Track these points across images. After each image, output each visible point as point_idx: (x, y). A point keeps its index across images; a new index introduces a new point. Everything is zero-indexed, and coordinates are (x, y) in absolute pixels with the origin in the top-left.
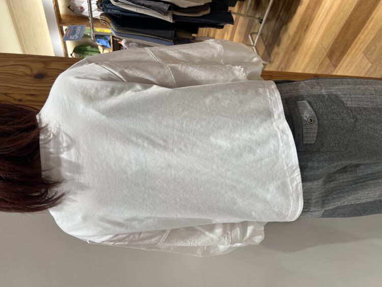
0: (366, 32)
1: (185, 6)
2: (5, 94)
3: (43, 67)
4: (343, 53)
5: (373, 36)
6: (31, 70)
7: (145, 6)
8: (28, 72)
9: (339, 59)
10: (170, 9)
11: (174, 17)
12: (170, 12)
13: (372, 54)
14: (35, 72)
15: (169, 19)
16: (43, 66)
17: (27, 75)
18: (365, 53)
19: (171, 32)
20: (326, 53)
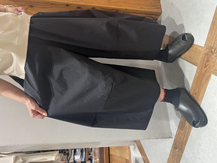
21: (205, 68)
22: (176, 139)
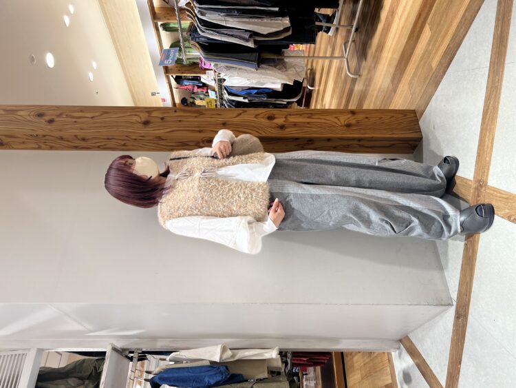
0: (411, 66)
1: (265, 33)
2: (127, 136)
3: (149, 116)
5: (413, 71)
6: (141, 118)
7: (229, 35)
8: (140, 121)
9: (397, 87)
10: (250, 36)
11: (255, 42)
12: (252, 40)
13: (412, 87)
14: (143, 120)
15: (251, 45)
16: (147, 115)
17: (139, 123)
18: (409, 85)
19: (255, 54)
20: (391, 78)
22: (457, 305)
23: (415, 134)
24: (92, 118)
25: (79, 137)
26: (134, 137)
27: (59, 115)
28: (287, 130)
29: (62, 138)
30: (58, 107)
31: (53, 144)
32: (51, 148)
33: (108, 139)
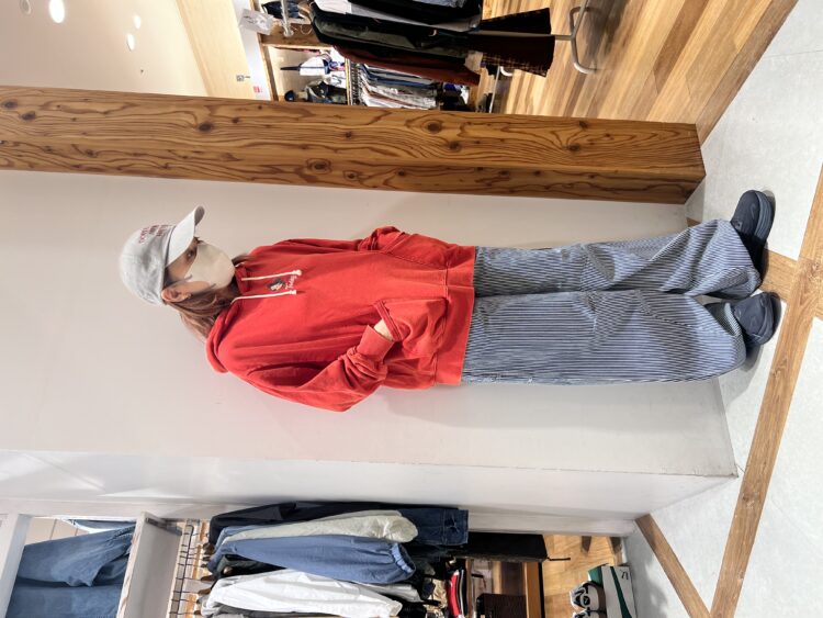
0: (693, 42)
2: (170, 151)
3: (210, 115)
4: (669, 70)
5: (698, 51)
6: (196, 118)
8: (192, 121)
9: (664, 81)
13: (692, 81)
14: (200, 121)
16: (208, 112)
17: (192, 126)
18: (687, 76)
20: (653, 64)
21: (801, 304)
22: (746, 477)
23: (691, 168)
24: (106, 113)
25: (80, 148)
26: (183, 154)
27: (45, 107)
28: (463, 151)
29: (49, 150)
30: (43, 91)
31: (35, 161)
32: (32, 167)
33: (135, 154)
